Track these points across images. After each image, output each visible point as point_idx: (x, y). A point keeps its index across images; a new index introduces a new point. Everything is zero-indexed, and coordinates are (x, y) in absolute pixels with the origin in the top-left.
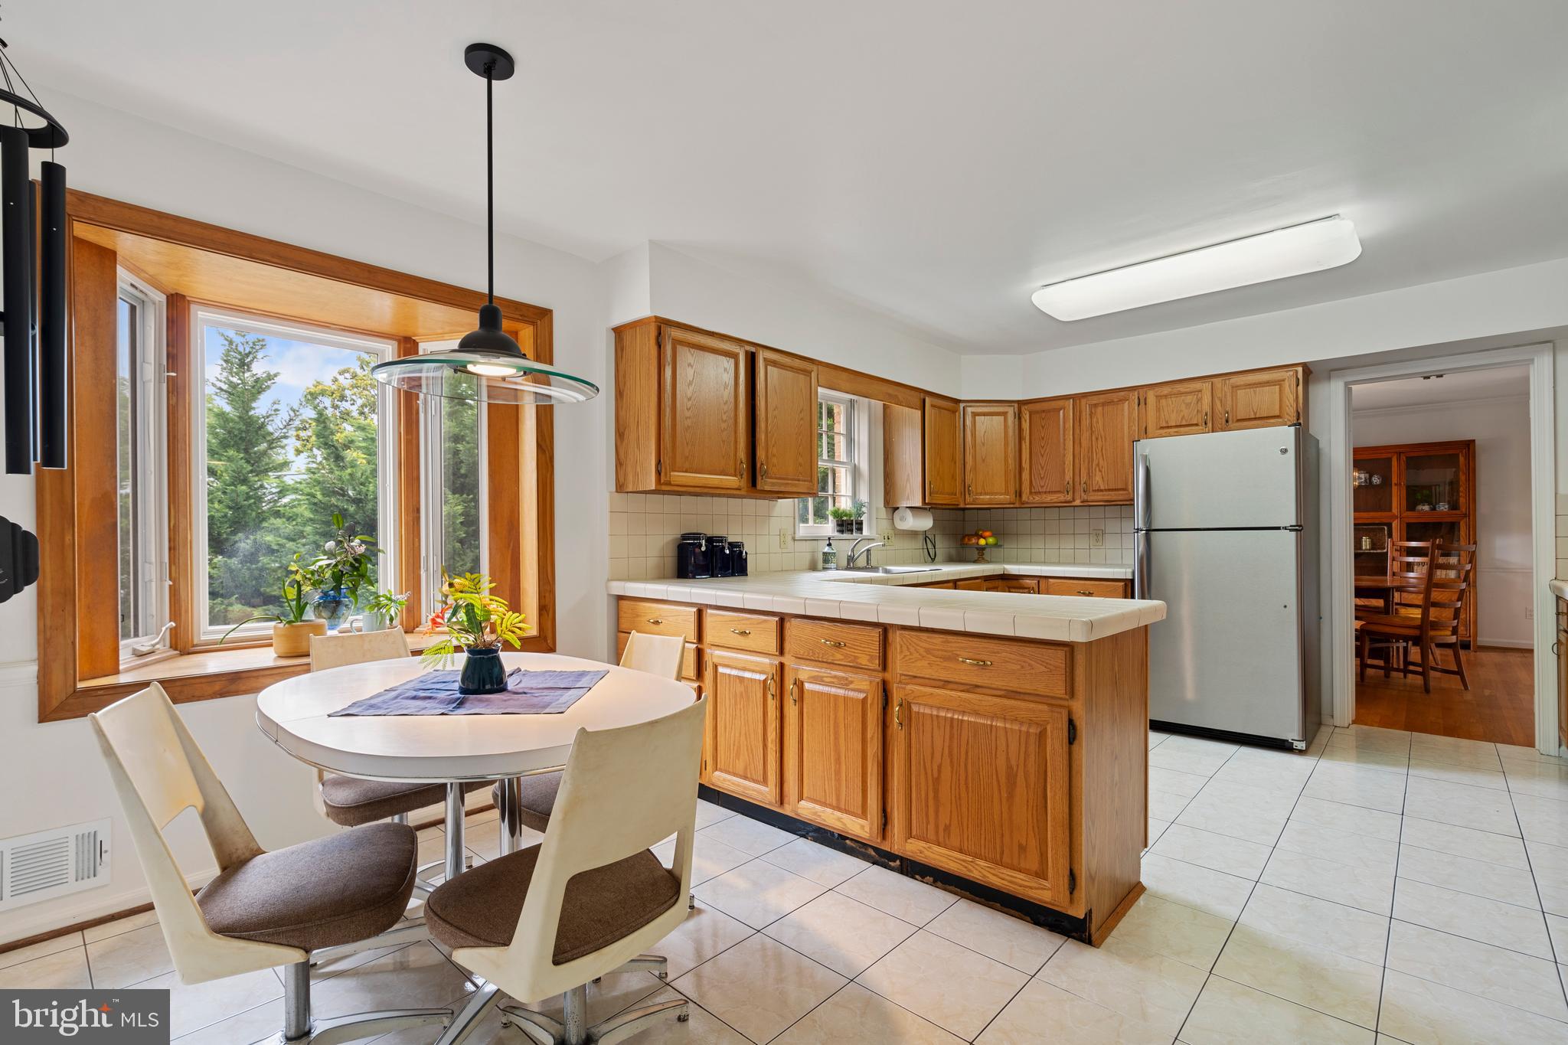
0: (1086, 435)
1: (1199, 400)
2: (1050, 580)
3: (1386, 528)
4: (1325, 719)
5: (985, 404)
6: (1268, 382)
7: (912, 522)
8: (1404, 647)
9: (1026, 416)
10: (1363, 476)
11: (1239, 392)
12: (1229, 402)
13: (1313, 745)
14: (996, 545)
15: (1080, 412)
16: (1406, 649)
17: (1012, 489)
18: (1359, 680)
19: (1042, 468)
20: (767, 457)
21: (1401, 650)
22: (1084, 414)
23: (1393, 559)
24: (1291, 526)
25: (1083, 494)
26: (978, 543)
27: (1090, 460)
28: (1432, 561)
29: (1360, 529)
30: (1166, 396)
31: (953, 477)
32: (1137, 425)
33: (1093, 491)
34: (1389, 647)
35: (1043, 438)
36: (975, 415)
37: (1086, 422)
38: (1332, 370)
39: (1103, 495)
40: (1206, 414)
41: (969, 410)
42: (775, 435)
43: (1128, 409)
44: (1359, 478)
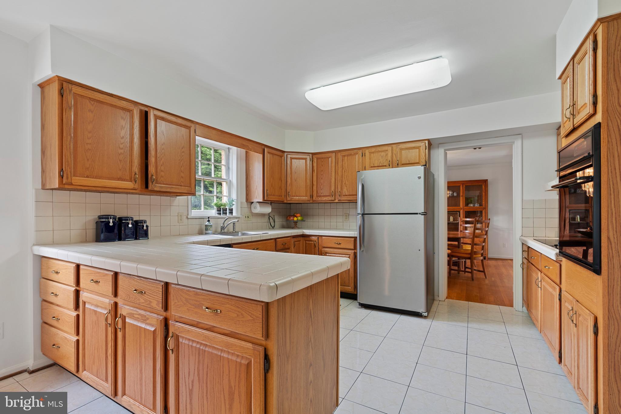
0: (340, 169)
1: (387, 155)
2: (323, 237)
3: (458, 213)
4: (436, 297)
5: (297, 154)
6: (414, 147)
7: (258, 209)
8: (465, 261)
9: (315, 160)
10: (451, 192)
11: (402, 151)
12: (399, 156)
13: (430, 313)
14: (302, 220)
15: (338, 159)
16: (465, 262)
17: (309, 194)
18: (449, 275)
19: (322, 184)
20: (156, 172)
21: (463, 262)
22: (339, 159)
23: (461, 225)
24: (422, 213)
25: (339, 197)
26: (293, 220)
27: (342, 182)
28: (475, 226)
29: (450, 213)
30: (373, 153)
31: (281, 188)
32: (361, 166)
33: (343, 195)
34: (459, 261)
35: (322, 171)
36: (291, 158)
37: (340, 164)
38: (439, 144)
39: (347, 198)
40: (390, 161)
41: (289, 156)
42: (163, 159)
43: (358, 158)
44: (450, 193)
